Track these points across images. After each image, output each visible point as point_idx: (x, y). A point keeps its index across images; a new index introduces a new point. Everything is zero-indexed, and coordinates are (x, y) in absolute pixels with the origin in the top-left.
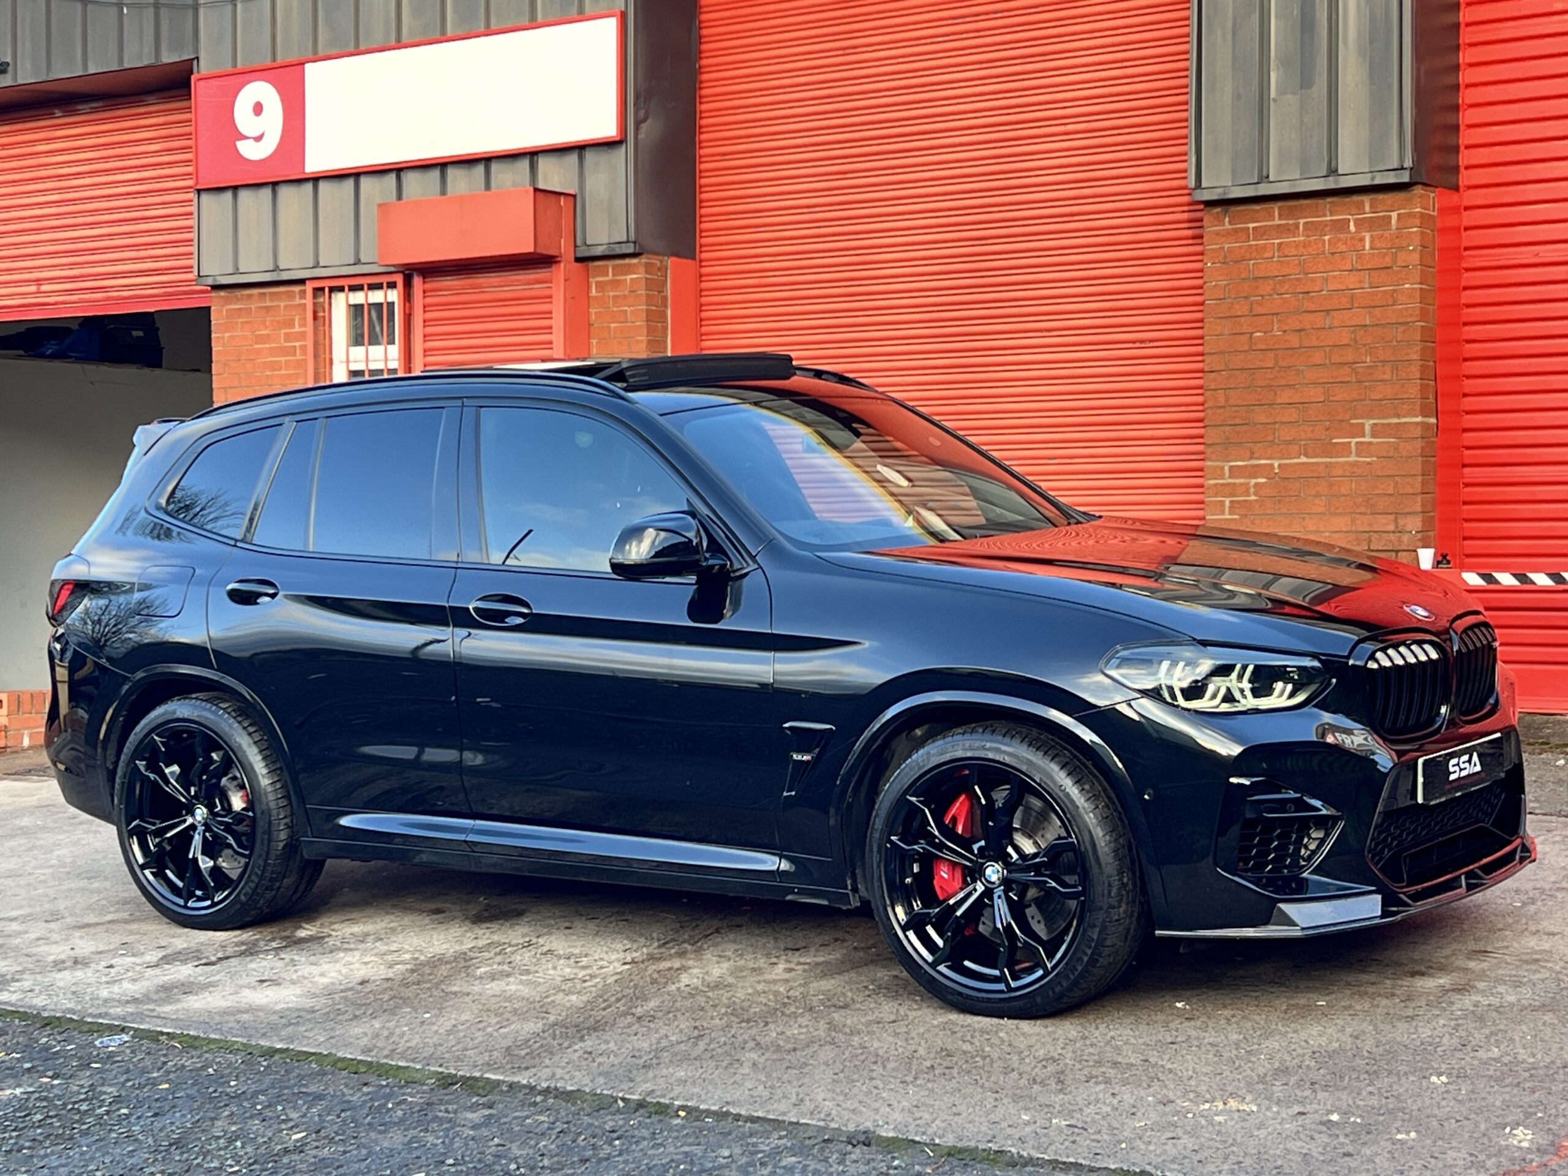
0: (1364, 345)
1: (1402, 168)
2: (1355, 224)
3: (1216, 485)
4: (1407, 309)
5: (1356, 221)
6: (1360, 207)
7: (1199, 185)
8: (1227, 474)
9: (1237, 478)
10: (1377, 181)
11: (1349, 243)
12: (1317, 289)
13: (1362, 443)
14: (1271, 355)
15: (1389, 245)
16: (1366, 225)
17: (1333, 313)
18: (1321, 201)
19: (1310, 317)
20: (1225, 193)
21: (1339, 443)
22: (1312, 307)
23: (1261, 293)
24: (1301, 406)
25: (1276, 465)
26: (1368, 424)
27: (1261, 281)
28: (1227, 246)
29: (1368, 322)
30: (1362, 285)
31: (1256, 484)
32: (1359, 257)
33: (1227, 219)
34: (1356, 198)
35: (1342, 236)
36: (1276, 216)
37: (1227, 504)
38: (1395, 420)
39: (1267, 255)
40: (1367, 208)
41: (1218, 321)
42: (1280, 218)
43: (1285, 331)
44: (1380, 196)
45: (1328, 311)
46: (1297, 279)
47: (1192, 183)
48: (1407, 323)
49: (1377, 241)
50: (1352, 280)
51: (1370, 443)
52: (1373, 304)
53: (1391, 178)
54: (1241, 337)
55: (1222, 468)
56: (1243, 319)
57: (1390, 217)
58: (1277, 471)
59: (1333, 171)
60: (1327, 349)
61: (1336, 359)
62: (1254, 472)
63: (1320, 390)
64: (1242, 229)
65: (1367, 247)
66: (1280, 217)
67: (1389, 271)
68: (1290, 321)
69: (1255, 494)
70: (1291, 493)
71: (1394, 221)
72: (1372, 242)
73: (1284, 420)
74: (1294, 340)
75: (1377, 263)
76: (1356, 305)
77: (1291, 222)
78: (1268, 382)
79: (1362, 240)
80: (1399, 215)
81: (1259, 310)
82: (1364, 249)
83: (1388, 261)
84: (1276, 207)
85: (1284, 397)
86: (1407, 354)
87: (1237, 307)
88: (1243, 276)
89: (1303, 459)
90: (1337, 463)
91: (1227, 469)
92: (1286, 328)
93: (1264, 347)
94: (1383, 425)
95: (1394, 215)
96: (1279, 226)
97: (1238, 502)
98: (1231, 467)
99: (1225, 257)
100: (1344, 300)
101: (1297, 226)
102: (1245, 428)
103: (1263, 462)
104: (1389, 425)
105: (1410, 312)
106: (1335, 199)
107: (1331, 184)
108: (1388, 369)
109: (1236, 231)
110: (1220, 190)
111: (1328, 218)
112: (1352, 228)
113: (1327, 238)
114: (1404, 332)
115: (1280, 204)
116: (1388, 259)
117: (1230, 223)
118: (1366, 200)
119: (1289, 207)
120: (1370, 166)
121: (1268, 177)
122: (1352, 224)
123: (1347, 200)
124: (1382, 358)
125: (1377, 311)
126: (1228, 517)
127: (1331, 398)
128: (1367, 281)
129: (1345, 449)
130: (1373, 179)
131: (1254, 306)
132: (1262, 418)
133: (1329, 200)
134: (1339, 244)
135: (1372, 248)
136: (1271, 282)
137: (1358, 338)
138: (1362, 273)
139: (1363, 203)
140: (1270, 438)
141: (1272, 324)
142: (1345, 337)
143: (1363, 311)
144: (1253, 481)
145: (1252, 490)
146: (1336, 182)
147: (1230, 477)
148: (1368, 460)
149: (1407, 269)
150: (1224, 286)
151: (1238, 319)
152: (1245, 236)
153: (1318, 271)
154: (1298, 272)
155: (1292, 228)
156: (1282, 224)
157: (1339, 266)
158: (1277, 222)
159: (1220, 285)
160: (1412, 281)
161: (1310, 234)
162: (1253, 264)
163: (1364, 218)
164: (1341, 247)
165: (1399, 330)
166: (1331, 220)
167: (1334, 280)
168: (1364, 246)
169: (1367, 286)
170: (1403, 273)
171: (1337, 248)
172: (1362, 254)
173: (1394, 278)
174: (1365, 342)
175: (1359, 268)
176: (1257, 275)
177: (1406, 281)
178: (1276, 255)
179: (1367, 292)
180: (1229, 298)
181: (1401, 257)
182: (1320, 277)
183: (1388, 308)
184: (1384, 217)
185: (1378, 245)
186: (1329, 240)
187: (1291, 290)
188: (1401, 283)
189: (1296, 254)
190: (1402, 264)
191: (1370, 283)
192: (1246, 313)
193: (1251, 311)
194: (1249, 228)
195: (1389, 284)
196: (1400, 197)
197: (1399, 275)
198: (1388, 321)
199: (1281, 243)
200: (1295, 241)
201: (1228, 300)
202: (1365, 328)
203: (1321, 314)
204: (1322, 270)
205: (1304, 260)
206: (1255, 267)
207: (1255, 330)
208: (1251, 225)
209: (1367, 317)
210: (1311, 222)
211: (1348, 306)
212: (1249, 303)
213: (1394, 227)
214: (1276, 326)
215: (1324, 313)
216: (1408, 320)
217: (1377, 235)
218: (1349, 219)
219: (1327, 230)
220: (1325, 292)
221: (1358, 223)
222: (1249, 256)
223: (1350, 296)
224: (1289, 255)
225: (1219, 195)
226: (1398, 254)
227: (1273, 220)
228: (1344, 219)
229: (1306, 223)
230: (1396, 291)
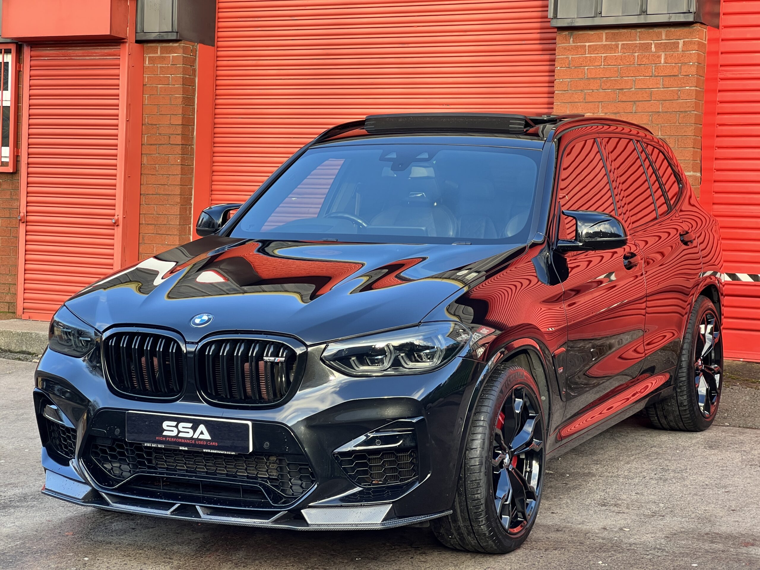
0: (658, 125)
1: (689, 12)
2: (655, 46)
4: (686, 102)
5: (656, 45)
6: (659, 36)
7: (555, 17)
10: (672, 20)
11: (650, 58)
12: (628, 87)
15: (677, 61)
16: (662, 47)
17: (638, 103)
18: (633, 31)
20: (572, 23)
22: (624, 99)
23: (591, 88)
27: (592, 80)
28: (570, 57)
29: (661, 110)
30: (658, 86)
32: (657, 68)
33: (572, 39)
34: (656, 30)
35: (646, 54)
36: (604, 39)
39: (596, 64)
40: (664, 37)
41: (563, 104)
42: (606, 41)
44: (673, 29)
45: (635, 102)
46: (615, 80)
47: (551, 14)
48: (686, 111)
49: (669, 58)
50: (652, 83)
52: (664, 98)
53: (681, 18)
56: (579, 104)
57: (678, 43)
59: (644, 12)
64: (581, 46)
65: (663, 61)
67: (676, 78)
68: (609, 107)
71: (681, 46)
72: (665, 59)
75: (667, 72)
76: (653, 98)
77: (613, 43)
79: (659, 57)
80: (684, 42)
81: (591, 99)
82: (660, 63)
83: (675, 71)
84: (604, 33)
86: (685, 131)
87: (576, 96)
88: (580, 76)
92: (607, 111)
95: (681, 42)
96: (605, 45)
99: (569, 64)
100: (645, 95)
101: (617, 46)
105: (688, 105)
106: (643, 30)
107: (642, 20)
108: (672, 140)
109: (577, 47)
110: (569, 20)
111: (638, 42)
112: (653, 49)
113: (636, 54)
114: (684, 117)
115: (607, 31)
116: (675, 70)
117: (574, 42)
118: (663, 31)
119: (612, 33)
120: (668, 10)
121: (601, 13)
122: (653, 46)
123: (651, 31)
124: (668, 133)
125: (667, 103)
128: (661, 84)
130: (669, 18)
131: (587, 96)
133: (639, 30)
134: (644, 59)
135: (666, 63)
136: (598, 81)
137: (653, 120)
138: (658, 78)
139: (660, 33)
141: (598, 108)
142: (645, 119)
143: (658, 103)
146: (645, 19)
149: (688, 77)
150: (567, 82)
151: (576, 103)
152: (583, 51)
153: (629, 75)
154: (616, 75)
155: (614, 47)
156: (607, 44)
157: (643, 73)
158: (604, 43)
159: (565, 81)
160: (691, 85)
161: (625, 51)
162: (587, 69)
163: (661, 43)
164: (645, 61)
165: (680, 116)
166: (640, 43)
167: (639, 82)
168: (660, 61)
169: (661, 87)
170: (685, 80)
171: (643, 62)
172: (659, 66)
173: (679, 83)
174: (657, 123)
175: (657, 75)
176: (589, 76)
177: (687, 85)
178: (603, 64)
179: (661, 90)
180: (571, 90)
181: (685, 69)
182: (630, 79)
183: (674, 101)
184: (674, 43)
185: (670, 61)
186: (638, 56)
187: (611, 87)
188: (683, 85)
189: (616, 64)
190: (685, 74)
191: (663, 85)
192: (581, 101)
193: (585, 99)
194: (585, 46)
195: (675, 86)
196: (686, 30)
197: (682, 81)
198: (674, 110)
199: (606, 57)
200: (615, 56)
201: (570, 91)
202: (658, 114)
203: (630, 103)
204: (632, 75)
205: (621, 68)
206: (589, 71)
207: (587, 112)
208: (587, 44)
209: (661, 106)
210: (627, 44)
211: (648, 99)
212: (583, 94)
213: (680, 50)
214: (600, 110)
215: (632, 103)
216: (687, 110)
217: (669, 54)
218: (651, 43)
219: (636, 49)
220: (633, 89)
221: (657, 46)
222: (584, 64)
223: (650, 92)
224: (611, 64)
225: (568, 23)
226: (682, 67)
227: (602, 41)
228: (648, 43)
229: (623, 44)
230: (680, 91)
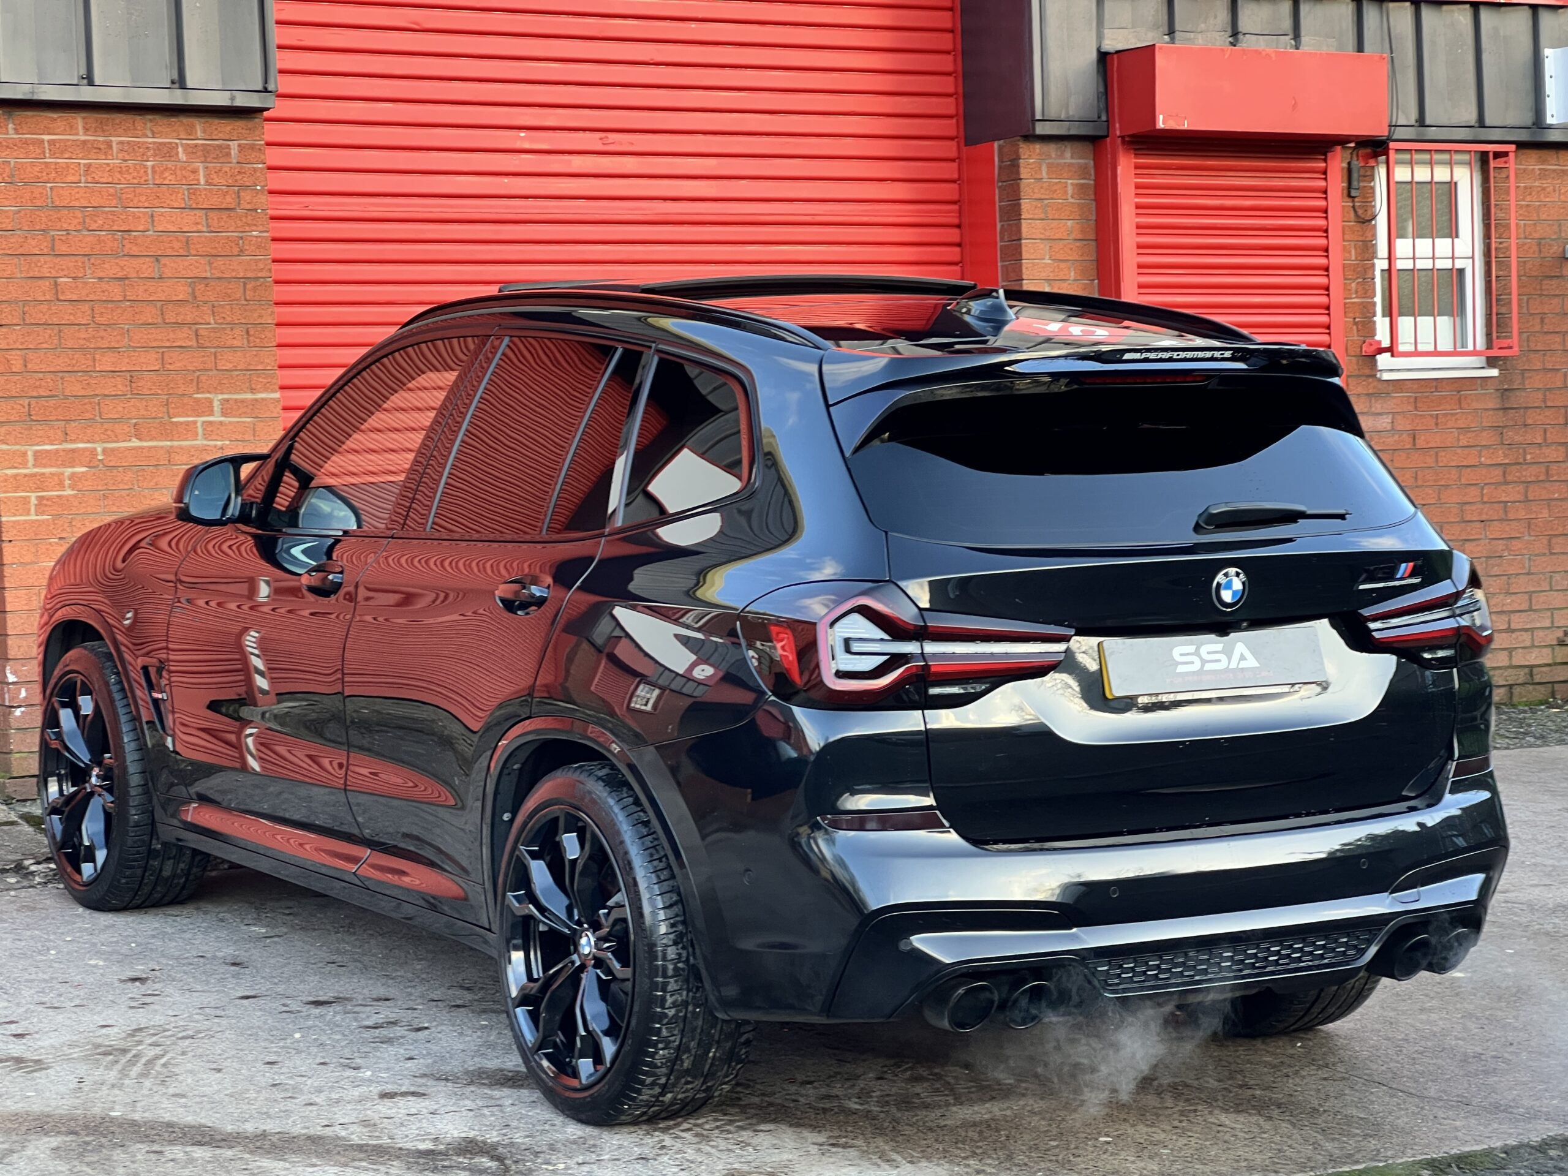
0: (206, 302)
1: (266, 90)
2: (184, 150)
3: (15, 476)
4: (256, 261)
5: (186, 148)
6: (190, 133)
8: (31, 462)
9: (45, 466)
11: (178, 172)
12: (141, 228)
13: (211, 423)
14: (86, 307)
15: (230, 182)
16: (200, 153)
17: (164, 260)
18: (138, 118)
19: (135, 262)
20: (30, 91)
21: (181, 423)
22: (135, 250)
23: (65, 226)
24: (128, 375)
25: (99, 450)
26: (217, 399)
27: (65, 212)
28: (12, 161)
29: (208, 275)
30: (200, 227)
31: (73, 475)
32: (193, 193)
33: (11, 126)
34: (186, 120)
35: (170, 165)
36: (79, 128)
37: (34, 501)
38: (249, 396)
39: (70, 178)
40: (199, 134)
42: (85, 134)
43: (100, 278)
44: (215, 121)
45: (157, 258)
46: (113, 213)
48: (257, 278)
49: (215, 176)
50: (187, 221)
51: (221, 423)
52: (214, 252)
54: (40, 282)
55: (25, 454)
56: (42, 259)
57: (228, 147)
58: (100, 457)
60: (159, 304)
61: (171, 317)
62: (72, 457)
63: (153, 355)
64: (34, 141)
65: (202, 181)
66: (86, 130)
67: (231, 213)
68: (107, 266)
69: (72, 487)
70: (121, 486)
71: (234, 152)
72: (207, 176)
73: (107, 392)
74: (115, 291)
75: (215, 201)
77: (101, 139)
78: (82, 342)
79: (195, 171)
80: (239, 146)
81: (63, 249)
82: (198, 184)
83: (229, 201)
84: (79, 120)
85: (106, 362)
86: (260, 316)
87: (34, 243)
88: (38, 202)
89: (135, 443)
90: (181, 448)
91: (30, 454)
92: (102, 275)
93: (75, 298)
94: (236, 400)
95: (234, 145)
96: (84, 142)
97: (48, 499)
98: (36, 452)
99: (12, 176)
100: (176, 245)
101: (109, 145)
102: (52, 402)
103: (81, 445)
104: (243, 401)
106: (157, 117)
108: (239, 331)
109: (26, 142)
110: (25, 88)
111: (150, 140)
112: (182, 156)
113: (149, 163)
114: (255, 289)
115: (84, 114)
116: (228, 199)
117: (16, 131)
118: (199, 125)
119: (95, 120)
121: (93, 78)
122: (180, 149)
123: (176, 120)
124: (229, 319)
125: (220, 262)
126: (34, 517)
127: (168, 367)
128: (204, 223)
129: (189, 430)
130: (233, 99)
131: (57, 243)
132: (78, 390)
133: (151, 117)
134: (166, 174)
135: (208, 183)
136: (79, 214)
137: (197, 294)
138: (197, 212)
139: (193, 126)
140: (88, 415)
141: (84, 267)
142: (182, 292)
143: (202, 260)
144: (69, 471)
145: (67, 482)
147: (35, 466)
148: (219, 443)
149: (254, 213)
150: (11, 214)
151: (35, 258)
152: (38, 151)
153: (140, 205)
154: (114, 202)
155: (102, 147)
156: (88, 141)
157: (168, 202)
158: (83, 138)
159: (7, 211)
160: (261, 228)
161: (127, 157)
162: (51, 188)
163: (196, 146)
164: (169, 178)
165: (248, 286)
166: (155, 143)
167: (162, 218)
168: (198, 180)
169: (205, 229)
170: (250, 218)
171: (165, 179)
172: (196, 189)
173: (239, 223)
174: (206, 298)
175: (194, 206)
176: (57, 203)
177: (254, 228)
178: (83, 179)
179: (206, 237)
180: (20, 229)
181: (246, 196)
182: (145, 214)
183: (234, 258)
184: (220, 146)
185: (216, 180)
186: (153, 167)
187: (106, 227)
188: (247, 229)
189: (110, 180)
190: (249, 207)
191: (208, 226)
192: (46, 251)
193: (53, 249)
194: (43, 141)
195: (232, 229)
196: (240, 124)
197: (244, 220)
198: (234, 274)
199: (90, 165)
200: (108, 165)
201: (19, 232)
202: (206, 281)
203: (147, 259)
204: (146, 205)
205: (121, 189)
206: (54, 193)
207: (62, 274)
208: (46, 137)
209: (208, 268)
210: (128, 143)
211: (182, 252)
212: (49, 239)
213: (235, 161)
214: (89, 272)
215: (152, 259)
216: (260, 275)
217: (215, 168)
218: (177, 144)
219: (149, 154)
220: (150, 233)
221: (191, 151)
222: (45, 178)
223: (184, 240)
224: (102, 180)
225: (24, 94)
226: (242, 194)
227: (77, 134)
228: (170, 143)
229: (122, 143)
230: (241, 238)
